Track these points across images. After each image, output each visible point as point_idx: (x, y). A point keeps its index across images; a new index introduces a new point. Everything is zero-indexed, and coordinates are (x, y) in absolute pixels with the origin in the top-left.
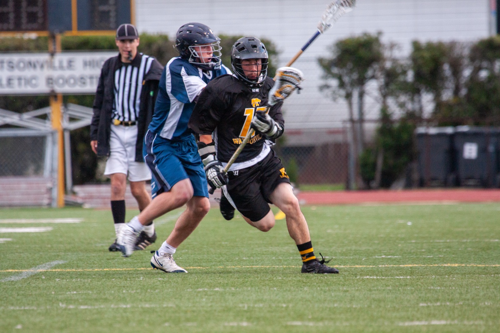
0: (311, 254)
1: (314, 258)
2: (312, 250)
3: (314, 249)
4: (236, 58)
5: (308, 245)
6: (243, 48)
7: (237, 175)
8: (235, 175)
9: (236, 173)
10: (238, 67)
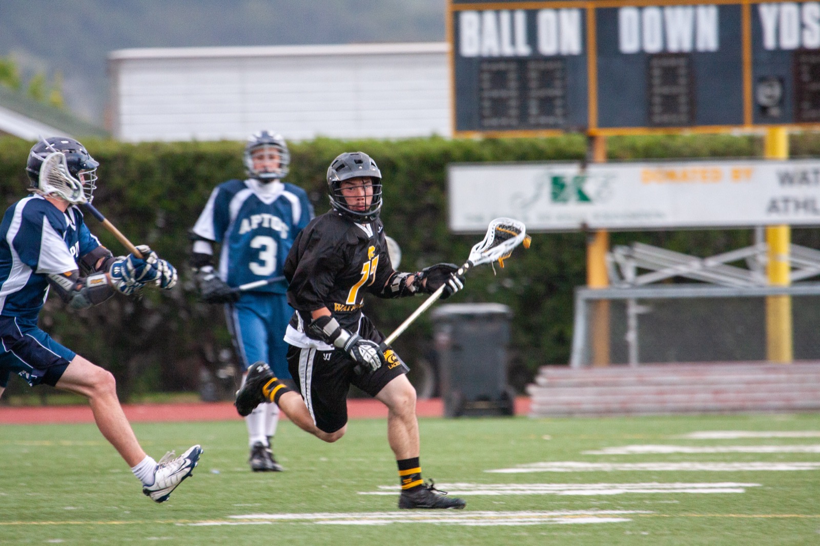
0: (417, 477)
1: (421, 482)
2: (418, 470)
3: (422, 469)
4: (334, 182)
5: (414, 463)
6: (342, 166)
7: (329, 359)
8: (325, 359)
9: (328, 357)
10: (337, 194)
